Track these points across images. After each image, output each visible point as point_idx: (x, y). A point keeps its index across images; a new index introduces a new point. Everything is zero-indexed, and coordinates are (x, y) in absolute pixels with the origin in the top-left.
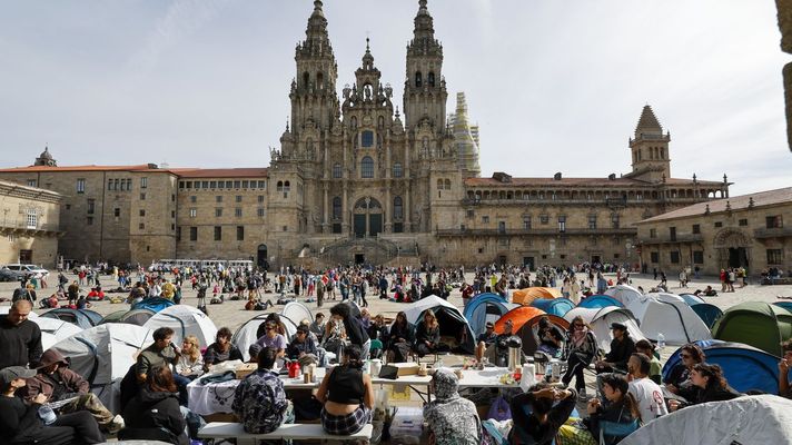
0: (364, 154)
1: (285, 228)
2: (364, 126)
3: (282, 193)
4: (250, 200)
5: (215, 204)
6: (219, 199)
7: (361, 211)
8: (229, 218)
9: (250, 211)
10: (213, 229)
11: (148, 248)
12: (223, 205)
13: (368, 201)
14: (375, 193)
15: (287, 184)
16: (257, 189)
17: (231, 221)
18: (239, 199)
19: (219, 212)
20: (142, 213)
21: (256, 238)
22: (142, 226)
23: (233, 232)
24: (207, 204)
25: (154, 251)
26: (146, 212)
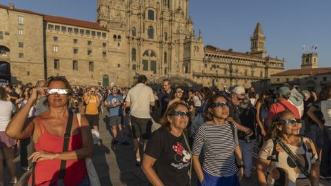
0: (149, 24)
1: (119, 65)
2: (150, 7)
3: (117, 43)
4: (97, 45)
5: (73, 45)
6: (75, 41)
7: (146, 58)
8: (82, 55)
9: (97, 52)
10: (72, 62)
11: (28, 73)
12: (77, 45)
13: (150, 52)
14: (155, 48)
15: (119, 37)
16: (101, 38)
17: (84, 58)
18: (89, 43)
19: (75, 51)
20: (21, 45)
21: (101, 70)
22: (21, 55)
23: (87, 66)
24: (67, 44)
25: (34, 75)
26: (25, 45)
